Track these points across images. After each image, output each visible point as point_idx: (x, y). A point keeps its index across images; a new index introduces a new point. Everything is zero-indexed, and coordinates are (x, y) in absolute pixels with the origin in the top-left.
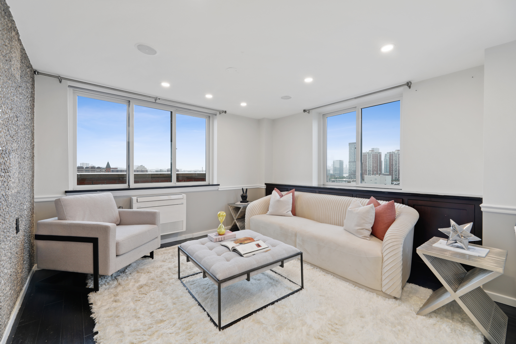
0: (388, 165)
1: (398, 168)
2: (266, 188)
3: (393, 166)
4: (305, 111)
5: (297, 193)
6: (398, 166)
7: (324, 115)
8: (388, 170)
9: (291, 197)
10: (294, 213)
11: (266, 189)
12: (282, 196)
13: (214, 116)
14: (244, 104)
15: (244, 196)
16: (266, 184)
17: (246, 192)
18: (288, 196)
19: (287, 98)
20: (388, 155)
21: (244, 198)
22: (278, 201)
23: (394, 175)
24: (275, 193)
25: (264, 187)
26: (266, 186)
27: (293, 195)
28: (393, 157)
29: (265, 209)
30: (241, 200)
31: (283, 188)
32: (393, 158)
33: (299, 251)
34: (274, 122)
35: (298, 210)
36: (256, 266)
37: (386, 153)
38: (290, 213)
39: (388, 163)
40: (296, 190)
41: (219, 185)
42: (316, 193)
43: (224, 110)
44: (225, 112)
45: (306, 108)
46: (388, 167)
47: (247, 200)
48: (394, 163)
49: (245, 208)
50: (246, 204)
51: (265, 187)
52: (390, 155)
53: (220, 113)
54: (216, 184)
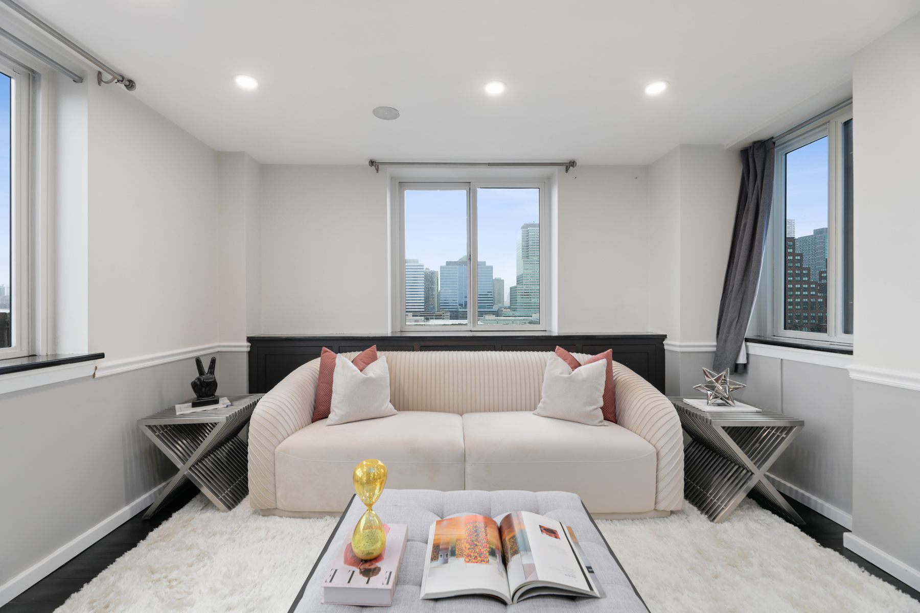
2: (249, 349)
4: (372, 163)
7: (402, 185)
9: (387, 365)
11: (250, 353)
14: (246, 83)
15: (209, 384)
16: (250, 339)
17: (212, 371)
19: (388, 113)
21: (207, 391)
26: (250, 344)
38: (391, 406)
41: (101, 356)
43: (129, 74)
44: (131, 85)
45: (378, 157)
51: (247, 347)
54: (85, 352)
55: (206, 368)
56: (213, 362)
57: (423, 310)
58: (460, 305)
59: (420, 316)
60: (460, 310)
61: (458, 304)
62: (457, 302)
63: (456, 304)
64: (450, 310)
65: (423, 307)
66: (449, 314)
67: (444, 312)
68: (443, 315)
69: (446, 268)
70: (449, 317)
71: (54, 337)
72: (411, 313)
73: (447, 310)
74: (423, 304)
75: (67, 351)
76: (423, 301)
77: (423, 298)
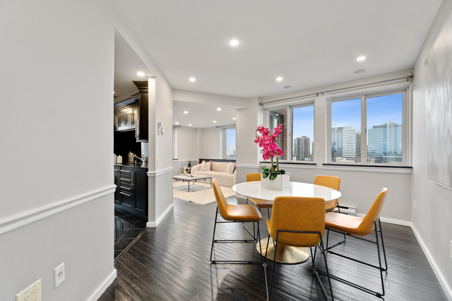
0: (297, 148)
1: (303, 151)
3: (300, 149)
4: (216, 127)
5: (212, 162)
6: (303, 149)
8: (297, 153)
9: (210, 163)
10: (211, 169)
11: (199, 161)
12: (206, 163)
13: (176, 128)
15: (190, 164)
16: (199, 159)
17: (190, 163)
18: (209, 163)
20: (297, 140)
21: (190, 165)
22: (205, 165)
23: (301, 156)
24: (203, 162)
25: (199, 160)
27: (211, 163)
28: (300, 141)
29: (199, 169)
30: (188, 166)
31: (207, 160)
32: (300, 143)
33: (210, 177)
34: (203, 129)
35: (213, 169)
36: (198, 179)
37: (295, 139)
38: (210, 170)
39: (297, 146)
40: (212, 161)
41: (178, 159)
42: (220, 162)
44: (181, 126)
46: (297, 149)
47: (191, 166)
48: (301, 146)
49: (190, 169)
50: (191, 168)
52: (298, 140)
53: (178, 127)
54: (177, 159)
55: (190, 162)
56: (191, 161)
57: (355, 156)
58: (384, 153)
59: (352, 160)
60: (384, 157)
61: (382, 153)
62: (382, 151)
63: (381, 153)
64: (375, 157)
65: (355, 155)
66: (374, 159)
67: (370, 158)
68: (369, 160)
69: (372, 130)
70: (374, 161)
71: (175, 158)
72: (346, 158)
73: (373, 156)
74: (355, 153)
75: (175, 159)
76: (355, 151)
77: (355, 150)
